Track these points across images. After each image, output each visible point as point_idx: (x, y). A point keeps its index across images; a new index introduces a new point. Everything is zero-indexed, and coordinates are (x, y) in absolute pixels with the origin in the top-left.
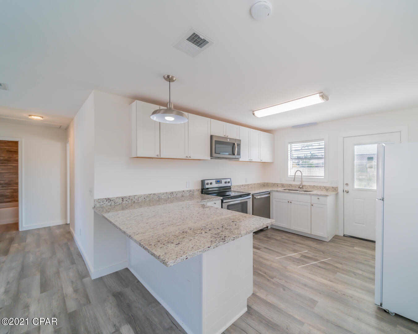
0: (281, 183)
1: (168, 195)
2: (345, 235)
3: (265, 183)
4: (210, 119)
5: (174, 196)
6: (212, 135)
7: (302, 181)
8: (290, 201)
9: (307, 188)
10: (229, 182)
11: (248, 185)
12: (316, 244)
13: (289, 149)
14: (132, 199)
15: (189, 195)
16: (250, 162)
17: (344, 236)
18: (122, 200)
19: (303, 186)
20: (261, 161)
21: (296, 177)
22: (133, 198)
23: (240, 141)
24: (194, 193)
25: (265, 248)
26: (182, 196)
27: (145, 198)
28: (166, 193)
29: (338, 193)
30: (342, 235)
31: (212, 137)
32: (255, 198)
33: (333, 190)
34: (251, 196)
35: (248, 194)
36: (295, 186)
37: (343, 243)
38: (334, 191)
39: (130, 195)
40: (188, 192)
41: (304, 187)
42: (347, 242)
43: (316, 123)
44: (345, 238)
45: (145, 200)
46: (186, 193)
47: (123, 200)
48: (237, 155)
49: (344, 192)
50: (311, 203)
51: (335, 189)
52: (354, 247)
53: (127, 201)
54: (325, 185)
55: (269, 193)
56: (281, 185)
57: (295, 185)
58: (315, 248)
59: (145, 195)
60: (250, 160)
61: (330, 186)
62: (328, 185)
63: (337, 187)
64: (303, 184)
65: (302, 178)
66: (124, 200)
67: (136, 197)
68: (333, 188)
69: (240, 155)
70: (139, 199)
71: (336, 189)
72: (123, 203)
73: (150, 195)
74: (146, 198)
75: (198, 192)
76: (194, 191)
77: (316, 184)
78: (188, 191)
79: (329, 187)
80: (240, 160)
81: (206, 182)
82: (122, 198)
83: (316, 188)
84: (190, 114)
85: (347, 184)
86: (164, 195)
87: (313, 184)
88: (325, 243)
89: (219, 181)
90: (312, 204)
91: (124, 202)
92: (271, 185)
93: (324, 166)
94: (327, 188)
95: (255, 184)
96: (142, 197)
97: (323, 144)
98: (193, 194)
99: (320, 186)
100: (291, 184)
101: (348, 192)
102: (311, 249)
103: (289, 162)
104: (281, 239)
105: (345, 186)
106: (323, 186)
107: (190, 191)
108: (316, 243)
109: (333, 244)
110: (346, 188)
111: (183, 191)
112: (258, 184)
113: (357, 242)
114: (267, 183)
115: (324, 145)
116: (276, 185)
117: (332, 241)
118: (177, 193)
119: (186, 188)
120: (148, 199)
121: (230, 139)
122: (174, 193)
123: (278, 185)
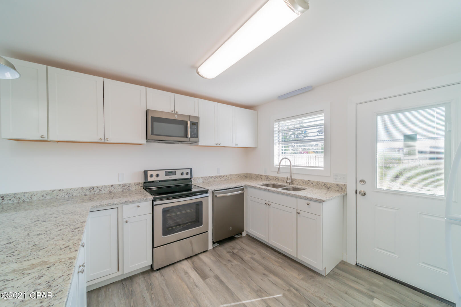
0: (266, 175)
1: (84, 191)
2: (358, 264)
3: (247, 174)
4: (145, 87)
5: (95, 193)
6: (148, 110)
7: (291, 173)
8: (268, 203)
9: (299, 183)
10: (187, 174)
11: (220, 176)
12: (302, 279)
13: (276, 129)
14: (19, 198)
15: (122, 191)
16: (217, 147)
17: (356, 265)
18: (1, 199)
19: (292, 180)
20: (236, 146)
21: (280, 167)
22: (22, 197)
23: (198, 118)
24: (131, 188)
25: (217, 277)
26: (110, 192)
27: (43, 196)
28: (82, 188)
29: (346, 194)
30: (354, 264)
31: (147, 112)
32: (216, 196)
33: (337, 189)
34: (210, 195)
35: (206, 192)
36: (282, 180)
37: (352, 284)
38: (340, 190)
39: (15, 192)
40: (120, 187)
41: (294, 182)
42: (360, 281)
43: (311, 87)
44: (359, 271)
45: (43, 198)
46: (118, 188)
47: (3, 199)
48: (191, 137)
49: (356, 193)
50: (297, 209)
51: (341, 188)
52: (372, 298)
53: (10, 200)
54: (325, 180)
55: (243, 189)
56: (265, 177)
57: (283, 178)
58: (297, 290)
59: (43, 192)
60: (217, 144)
61: (334, 182)
62: (330, 181)
63: (345, 185)
64: (292, 178)
65: (291, 168)
66: (5, 199)
67: (27, 195)
68: (338, 185)
69: (197, 137)
70: (33, 197)
71: (344, 188)
72: (4, 202)
73: (53, 191)
74: (45, 196)
75: (137, 186)
76: (130, 186)
77: (312, 179)
78: (120, 185)
79: (331, 183)
80: (200, 144)
81: (149, 173)
82: (2, 196)
83: (312, 185)
84: (106, 79)
85: (362, 181)
86: (78, 192)
87: (306, 178)
88: (319, 279)
89: (171, 172)
90: (298, 211)
91: (6, 202)
92: (254, 176)
93: (324, 152)
94: (328, 186)
95: (231, 175)
96: (38, 195)
97: (323, 118)
98: (129, 190)
99: (317, 182)
100: (278, 177)
101: (365, 194)
102: (289, 290)
103: (276, 147)
104: (250, 259)
105: (359, 184)
106: (322, 182)
107: (124, 185)
108: (302, 276)
109: (332, 283)
110: (361, 188)
111: (112, 186)
112: (236, 175)
113: (381, 283)
114: (250, 174)
115: (324, 120)
116: (260, 177)
117: (332, 275)
118: (100, 188)
119: (119, 181)
120: (49, 197)
121: (179, 115)
122: (95, 189)
123: (262, 177)
